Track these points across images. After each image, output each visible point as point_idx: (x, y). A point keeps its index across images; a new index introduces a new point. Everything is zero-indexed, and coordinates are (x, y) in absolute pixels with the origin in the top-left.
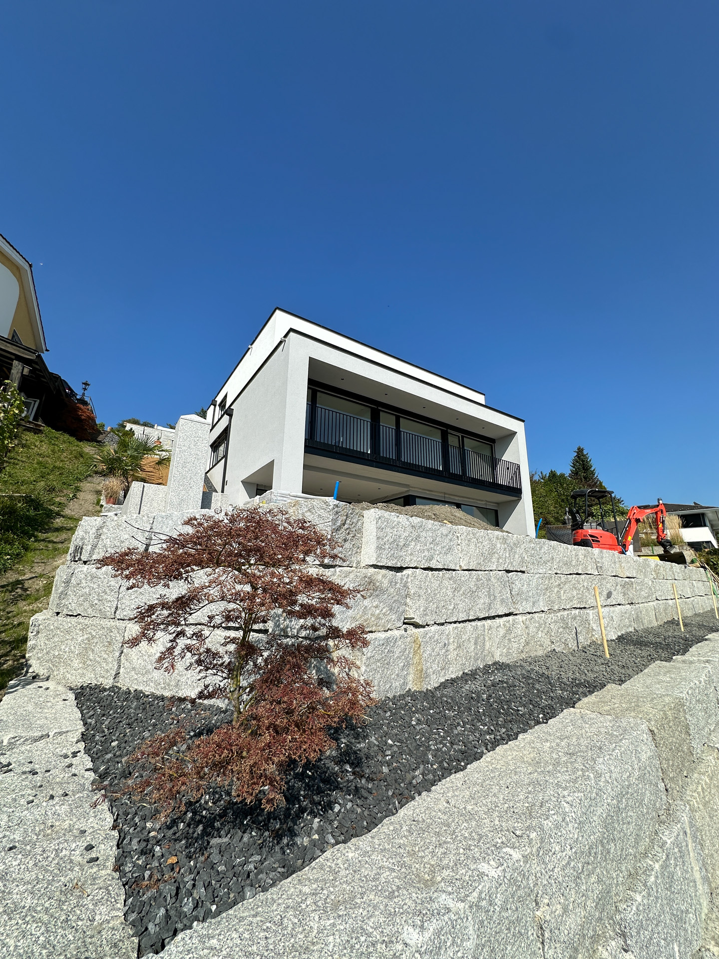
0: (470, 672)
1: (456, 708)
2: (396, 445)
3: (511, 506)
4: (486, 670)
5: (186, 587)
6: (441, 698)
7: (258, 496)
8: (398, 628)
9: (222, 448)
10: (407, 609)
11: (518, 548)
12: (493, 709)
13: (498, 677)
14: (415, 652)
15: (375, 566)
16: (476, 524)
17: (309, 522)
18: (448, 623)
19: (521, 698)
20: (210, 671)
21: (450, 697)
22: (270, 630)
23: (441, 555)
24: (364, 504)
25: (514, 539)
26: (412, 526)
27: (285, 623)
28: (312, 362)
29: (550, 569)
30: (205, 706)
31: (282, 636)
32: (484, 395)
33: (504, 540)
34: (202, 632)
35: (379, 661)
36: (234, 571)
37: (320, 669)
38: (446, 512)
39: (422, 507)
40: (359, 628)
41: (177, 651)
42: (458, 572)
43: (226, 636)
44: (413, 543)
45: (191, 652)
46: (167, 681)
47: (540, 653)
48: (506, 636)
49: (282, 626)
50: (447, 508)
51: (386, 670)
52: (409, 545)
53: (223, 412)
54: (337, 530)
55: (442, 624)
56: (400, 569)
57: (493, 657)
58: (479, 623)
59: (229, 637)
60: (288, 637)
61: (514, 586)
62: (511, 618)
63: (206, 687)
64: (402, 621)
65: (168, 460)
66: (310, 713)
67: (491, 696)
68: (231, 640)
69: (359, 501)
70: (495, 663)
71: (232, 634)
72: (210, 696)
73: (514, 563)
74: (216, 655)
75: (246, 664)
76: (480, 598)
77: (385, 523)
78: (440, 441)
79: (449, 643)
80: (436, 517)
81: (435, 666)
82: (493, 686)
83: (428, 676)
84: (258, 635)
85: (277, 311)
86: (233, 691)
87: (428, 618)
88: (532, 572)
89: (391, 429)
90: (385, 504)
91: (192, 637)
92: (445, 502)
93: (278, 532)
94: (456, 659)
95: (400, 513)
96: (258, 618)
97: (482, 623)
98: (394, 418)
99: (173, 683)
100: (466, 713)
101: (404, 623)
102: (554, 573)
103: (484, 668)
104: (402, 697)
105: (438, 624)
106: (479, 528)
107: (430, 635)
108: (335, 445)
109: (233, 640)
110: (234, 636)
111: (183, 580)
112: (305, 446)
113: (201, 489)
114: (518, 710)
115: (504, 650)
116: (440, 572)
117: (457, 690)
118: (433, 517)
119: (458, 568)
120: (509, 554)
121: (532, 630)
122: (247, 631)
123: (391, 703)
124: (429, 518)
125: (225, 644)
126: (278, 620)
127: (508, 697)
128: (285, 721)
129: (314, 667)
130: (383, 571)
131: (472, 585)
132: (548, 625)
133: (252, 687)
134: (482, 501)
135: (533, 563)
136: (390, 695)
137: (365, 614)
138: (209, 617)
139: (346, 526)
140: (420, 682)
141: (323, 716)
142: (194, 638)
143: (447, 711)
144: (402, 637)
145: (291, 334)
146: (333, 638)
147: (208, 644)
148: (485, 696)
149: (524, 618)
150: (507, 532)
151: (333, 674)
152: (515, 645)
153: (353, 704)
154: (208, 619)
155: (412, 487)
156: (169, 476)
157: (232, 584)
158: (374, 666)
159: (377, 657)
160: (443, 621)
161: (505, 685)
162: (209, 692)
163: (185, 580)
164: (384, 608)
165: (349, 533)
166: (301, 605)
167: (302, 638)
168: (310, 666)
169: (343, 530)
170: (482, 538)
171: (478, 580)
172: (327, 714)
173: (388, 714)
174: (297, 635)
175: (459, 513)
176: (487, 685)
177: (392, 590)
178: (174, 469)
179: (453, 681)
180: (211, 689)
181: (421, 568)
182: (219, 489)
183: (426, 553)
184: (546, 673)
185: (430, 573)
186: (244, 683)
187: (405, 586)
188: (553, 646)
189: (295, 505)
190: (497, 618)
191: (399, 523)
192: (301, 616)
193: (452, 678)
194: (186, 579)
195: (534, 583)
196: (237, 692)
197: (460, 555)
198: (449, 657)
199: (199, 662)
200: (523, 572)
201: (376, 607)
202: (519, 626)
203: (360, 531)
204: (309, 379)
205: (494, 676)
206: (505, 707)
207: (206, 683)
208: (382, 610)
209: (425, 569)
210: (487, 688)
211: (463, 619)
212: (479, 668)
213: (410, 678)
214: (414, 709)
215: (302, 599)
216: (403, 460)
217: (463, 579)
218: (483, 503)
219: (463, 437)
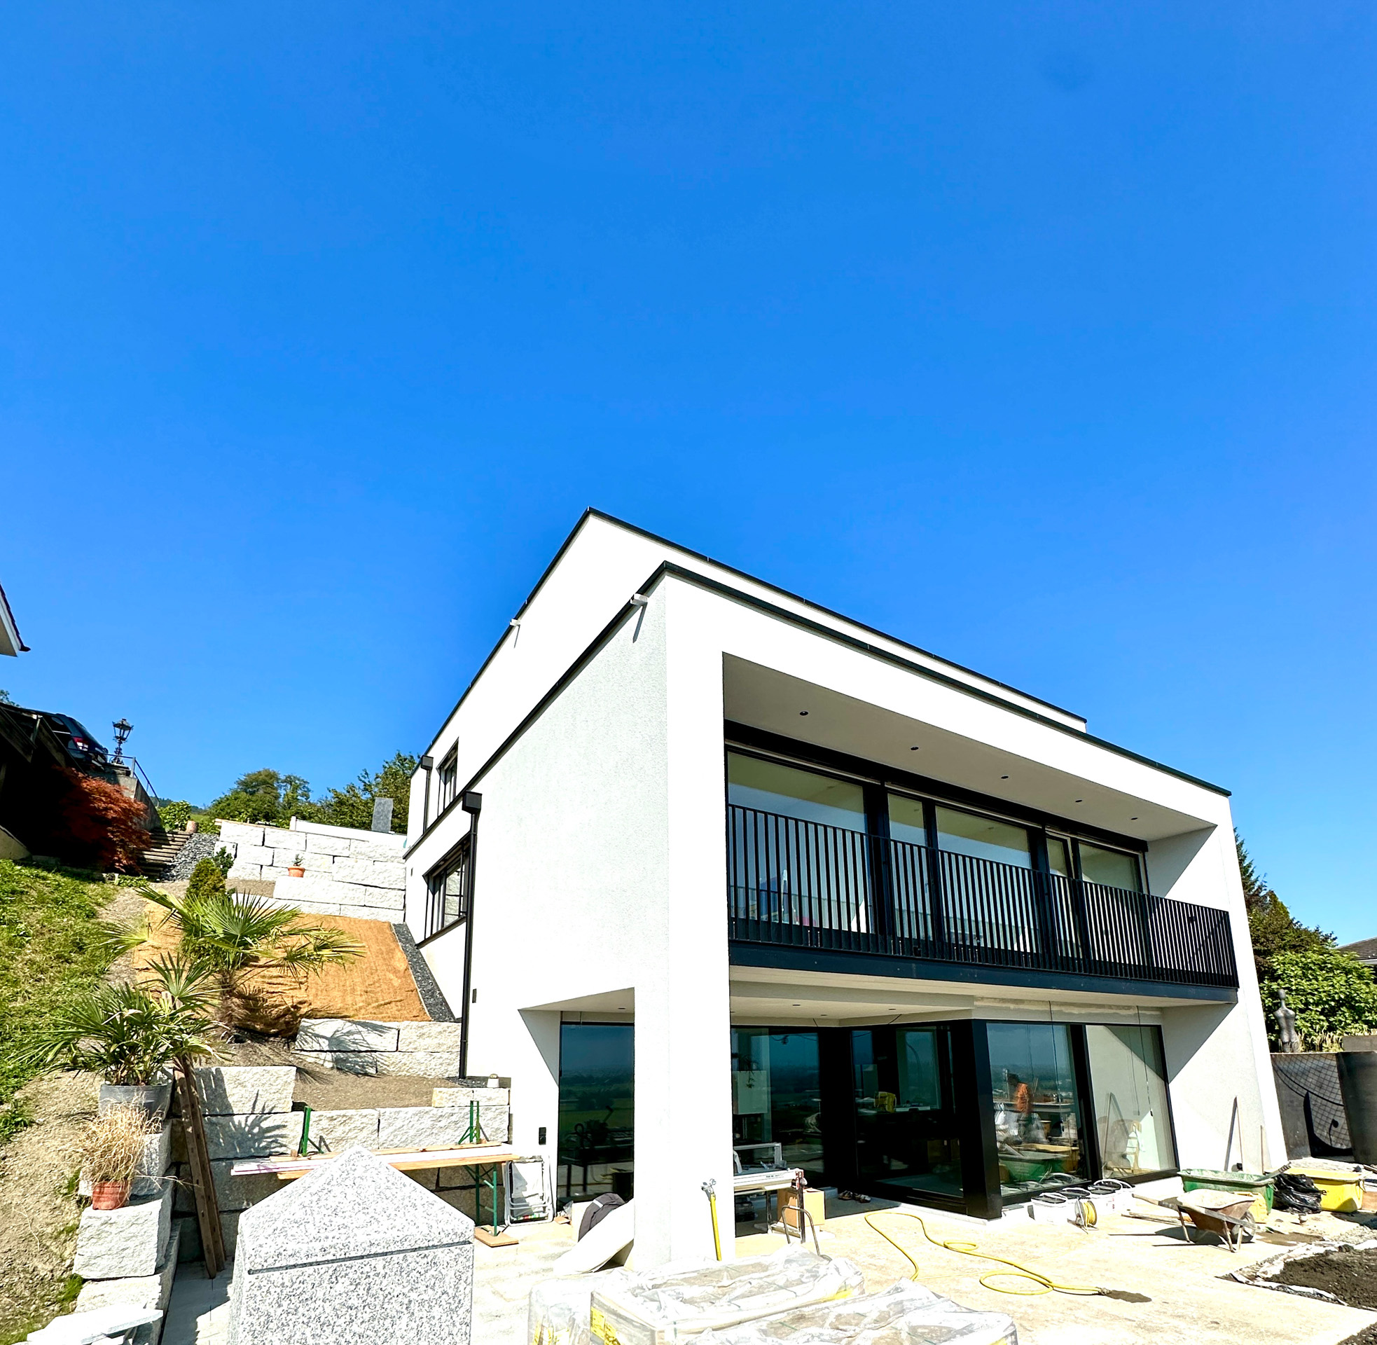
28: (733, 667)
53: (451, 797)
85: (592, 519)
92: (1049, 1025)
134: (1129, 1008)
145: (665, 577)
155: (977, 999)
204: (727, 723)
218: (1132, 1012)
219: (1075, 843)
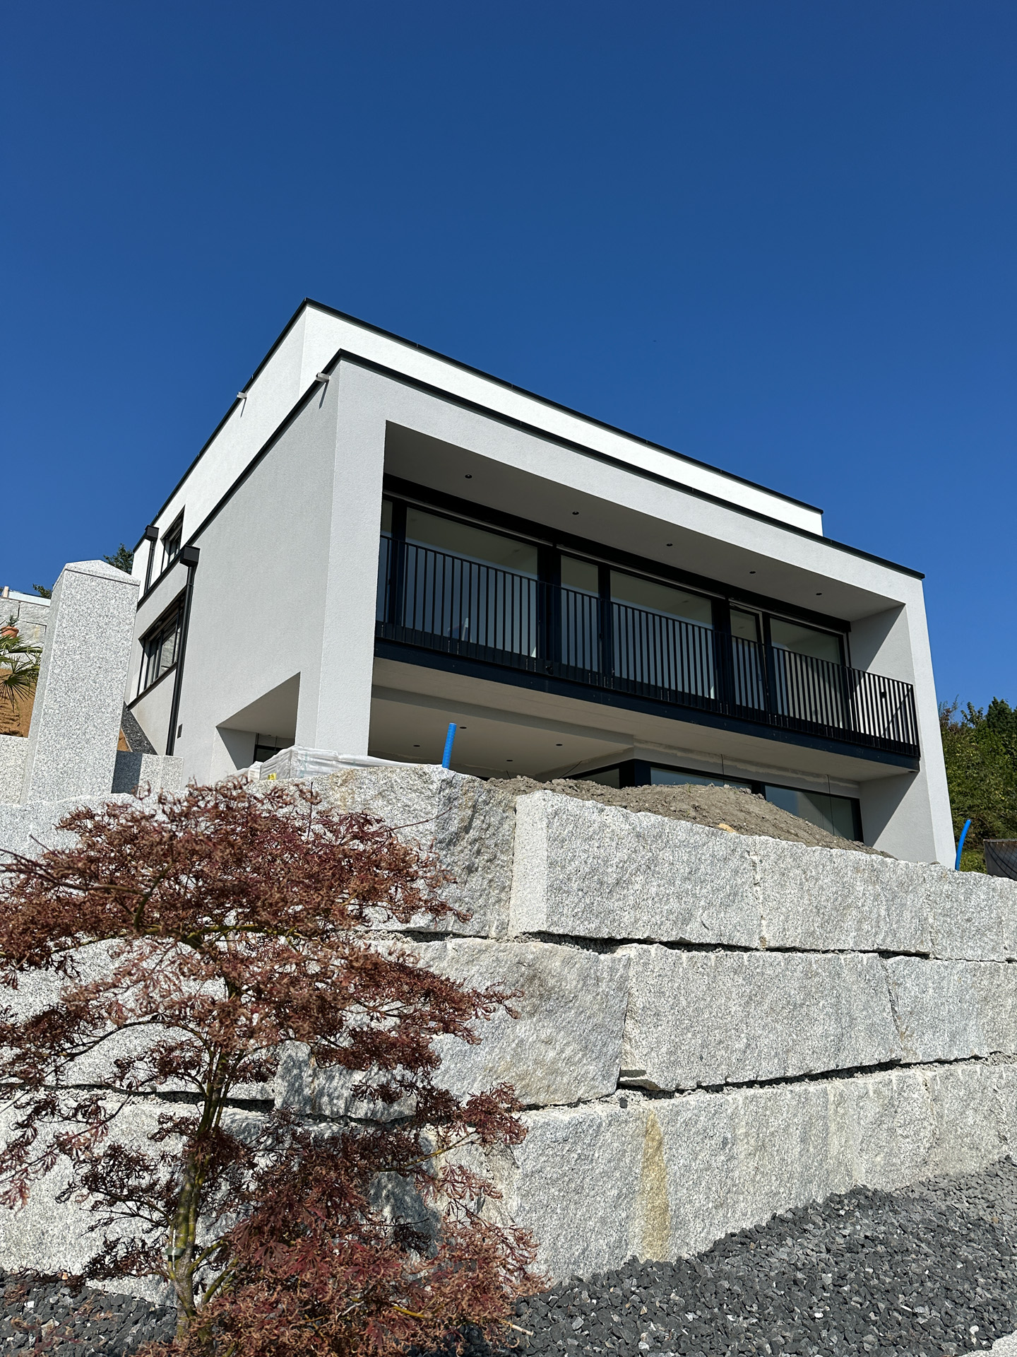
0: (790, 1215)
1: (755, 1308)
2: (600, 636)
3: (894, 790)
4: (833, 1208)
5: (59, 984)
6: (715, 1280)
7: (258, 764)
8: (605, 1098)
9: (169, 646)
10: (628, 1047)
11: (911, 896)
12: (849, 1311)
13: (862, 1227)
14: (648, 1161)
15: (545, 936)
16: (801, 833)
17: (378, 821)
18: (734, 1085)
19: (922, 1283)
20: (121, 1207)
21: (740, 1278)
22: (278, 1103)
23: (712, 910)
24: (521, 781)
25: (899, 872)
26: (638, 836)
27: (316, 1082)
28: (394, 432)
29: (994, 949)
30: (109, 1297)
31: (308, 1116)
32: (821, 512)
33: (875, 875)
34: (100, 1103)
35: (554, 1182)
36: (180, 944)
37: (402, 1201)
38: (725, 803)
39: (665, 789)
40: (500, 1092)
41: (35, 1151)
42: (758, 954)
43: (162, 1115)
44: (640, 878)
45: (70, 1155)
46: (15, 1232)
47: (972, 1165)
48: (882, 1122)
49: (307, 1091)
50: (726, 792)
51: (572, 1206)
52: (629, 882)
53: (172, 557)
54: (449, 844)
55: (718, 1089)
56: (608, 944)
57: (851, 1177)
58: (813, 1087)
59: (171, 1118)
60: (323, 1118)
61: (900, 991)
62: (894, 1074)
63: (110, 1246)
64: (614, 1079)
65: (33, 673)
66: (370, 1314)
67: (843, 1277)
68: (176, 1125)
69: (509, 775)
70: (855, 1192)
71: (182, 1110)
72: (120, 1270)
73: (901, 934)
74: (135, 1163)
75: (211, 1186)
76: (813, 1021)
77: (570, 828)
78: (710, 627)
79: (735, 1137)
80: (699, 814)
81: (699, 1198)
82: (850, 1250)
83: (680, 1224)
84: (246, 1113)
85: (309, 310)
86: (176, 1257)
87: (679, 1071)
88: (947, 955)
89: (586, 599)
90: (571, 782)
91: (75, 1115)
92: (721, 778)
93: (298, 847)
94: (753, 1181)
95: (609, 803)
96: (244, 1069)
97: (818, 1087)
98: (593, 571)
99: (29, 1239)
100: (779, 1323)
101: (621, 1086)
102: (1003, 958)
103: (826, 1205)
104: (615, 1277)
105: (707, 1089)
106: (808, 844)
107: (687, 1115)
108: (450, 638)
109: (181, 1126)
110: (186, 1115)
111: (52, 969)
112: (378, 640)
113: (114, 746)
114: (915, 1315)
115: (878, 1159)
116: (710, 954)
117: (756, 1259)
118: (693, 814)
119: (755, 944)
120: (888, 910)
121: (950, 1106)
122: (214, 1100)
123: (585, 1294)
124: (681, 815)
125: (157, 1137)
126: (299, 1077)
127: (888, 1280)
128: (307, 1333)
129: (387, 1197)
130: (566, 949)
131: (793, 988)
132: (990, 1093)
133: (225, 1247)
134: (818, 776)
135: (950, 933)
136: (584, 1273)
137: (520, 1060)
138: (118, 1063)
139: (473, 834)
140: (662, 1239)
141: (404, 1323)
142: (80, 1117)
143: (730, 1317)
144: (613, 1120)
145: (343, 364)
146: (436, 1122)
147: (117, 1133)
148: (828, 1278)
149: (929, 1074)
150: (882, 853)
151: (435, 1215)
152: (907, 1146)
153: (482, 1290)
154: (116, 1070)
155: (640, 741)
156: (35, 711)
157: (174, 979)
158: (542, 1196)
159: (549, 1172)
160: (719, 1081)
161: (881, 1249)
162: (115, 1262)
163: (58, 969)
164: (568, 1044)
165: (479, 852)
166: (354, 1034)
167: (359, 1120)
168: (377, 1196)
169: (464, 843)
170: (817, 866)
171: (808, 974)
172: (413, 1317)
173: (579, 1322)
174: (345, 1115)
175: (757, 805)
176: (834, 1247)
177: (590, 997)
178: (46, 697)
179: (746, 1238)
180: (121, 1251)
181: (661, 943)
182: (160, 743)
183: (674, 904)
184: (988, 1218)
185: (685, 955)
186: (204, 1238)
187: (622, 987)
188: (1005, 1147)
189: (345, 781)
190: (858, 1075)
191: (604, 826)
192: (352, 1061)
193: (743, 1230)
194: (61, 966)
195: (953, 983)
196: (186, 1261)
197: (761, 910)
198: (736, 1174)
199: (93, 1181)
200: (924, 956)
201: (548, 1042)
202: (916, 1096)
203: (506, 846)
204: (386, 476)
205: (853, 1225)
206: (882, 1306)
207: (112, 1238)
208: (562, 1051)
209: (671, 945)
210: (835, 1255)
211: (771, 1077)
212: (813, 1206)
213: (636, 1227)
214: (645, 1310)
215: (354, 1017)
216: (617, 674)
217: (769, 972)
218: (821, 780)
219: (767, 618)
